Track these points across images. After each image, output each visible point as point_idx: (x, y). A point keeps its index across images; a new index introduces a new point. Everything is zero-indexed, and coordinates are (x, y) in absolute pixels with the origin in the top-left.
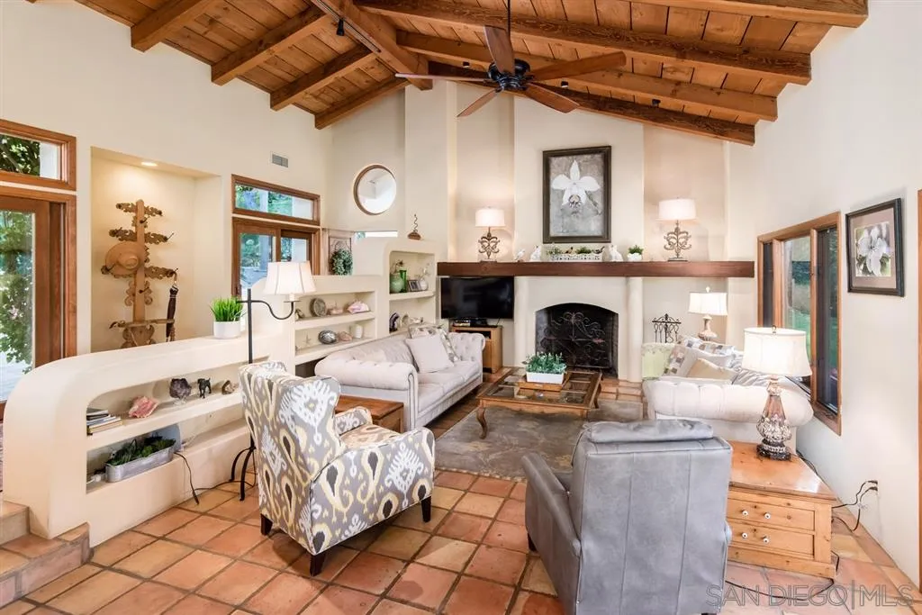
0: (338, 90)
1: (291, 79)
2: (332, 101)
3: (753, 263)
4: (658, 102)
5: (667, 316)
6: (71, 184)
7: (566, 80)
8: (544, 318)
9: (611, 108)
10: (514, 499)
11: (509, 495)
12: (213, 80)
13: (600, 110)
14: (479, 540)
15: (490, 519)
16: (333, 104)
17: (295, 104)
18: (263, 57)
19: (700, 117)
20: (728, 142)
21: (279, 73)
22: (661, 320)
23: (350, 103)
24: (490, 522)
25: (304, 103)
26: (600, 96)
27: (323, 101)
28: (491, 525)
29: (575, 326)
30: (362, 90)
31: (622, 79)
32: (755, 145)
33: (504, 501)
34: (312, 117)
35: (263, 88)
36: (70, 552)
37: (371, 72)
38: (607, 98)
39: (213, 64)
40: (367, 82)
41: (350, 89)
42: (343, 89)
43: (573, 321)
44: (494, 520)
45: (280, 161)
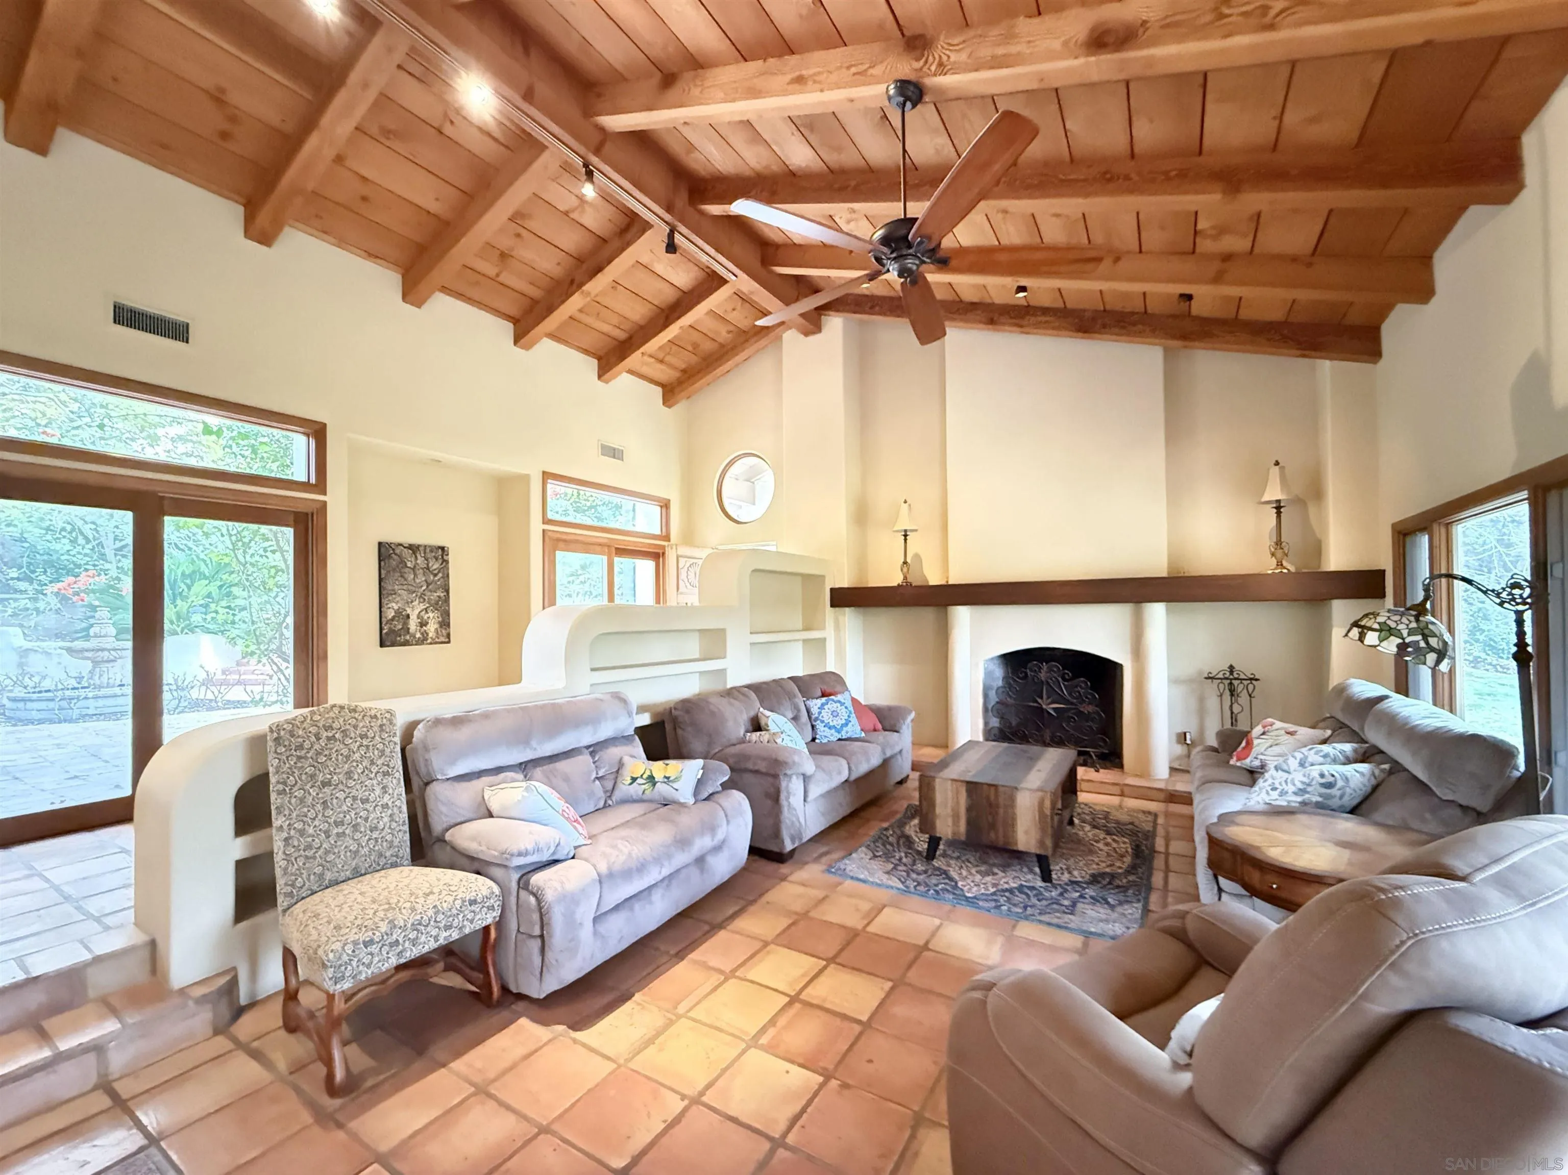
0: (690, 348)
1: (621, 335)
2: (683, 366)
3: (1382, 573)
4: (1189, 297)
5: (1231, 668)
6: (320, 485)
7: (1023, 282)
8: (999, 672)
9: (1104, 326)
10: (910, 985)
11: (904, 975)
12: (516, 342)
13: (1085, 332)
14: (831, 1067)
15: (858, 1022)
16: (684, 371)
17: (631, 372)
18: (575, 303)
19: (1271, 323)
20: (1327, 363)
21: (606, 328)
22: (1220, 675)
23: (708, 366)
24: (857, 1028)
25: (645, 370)
26: (1084, 311)
27: (670, 366)
28: (861, 1034)
29: (1048, 683)
30: (722, 346)
31: (1123, 265)
32: (1382, 363)
33: (892, 988)
34: (659, 390)
35: (586, 352)
36: (194, 1015)
37: (732, 317)
38: (1096, 311)
39: (515, 321)
40: (729, 332)
41: (707, 346)
42: (696, 346)
43: (1043, 675)
44: (867, 1025)
45: (614, 453)
